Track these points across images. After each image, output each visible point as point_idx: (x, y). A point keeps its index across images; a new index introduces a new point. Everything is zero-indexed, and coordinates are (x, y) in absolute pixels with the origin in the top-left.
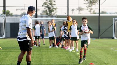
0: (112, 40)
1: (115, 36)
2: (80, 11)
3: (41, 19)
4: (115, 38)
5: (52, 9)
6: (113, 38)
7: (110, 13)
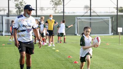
0: (75, 36)
1: (77, 33)
2: (42, 11)
3: (12, 18)
4: (78, 34)
5: (21, 9)
6: (76, 35)
7: (69, 13)
